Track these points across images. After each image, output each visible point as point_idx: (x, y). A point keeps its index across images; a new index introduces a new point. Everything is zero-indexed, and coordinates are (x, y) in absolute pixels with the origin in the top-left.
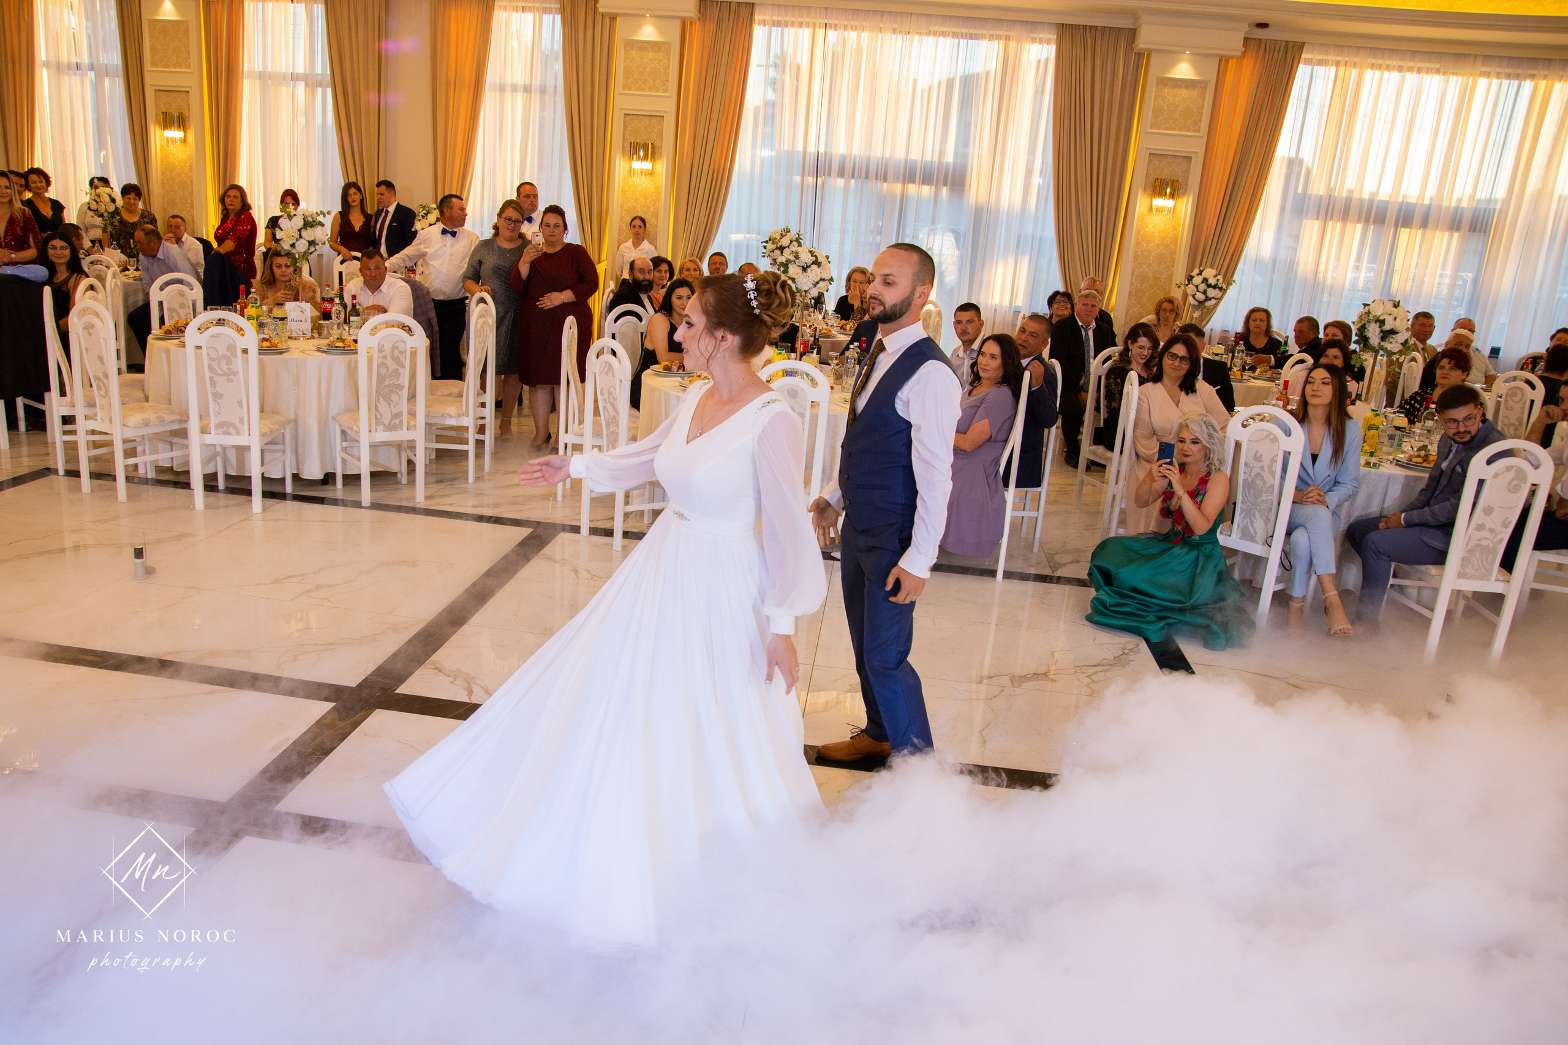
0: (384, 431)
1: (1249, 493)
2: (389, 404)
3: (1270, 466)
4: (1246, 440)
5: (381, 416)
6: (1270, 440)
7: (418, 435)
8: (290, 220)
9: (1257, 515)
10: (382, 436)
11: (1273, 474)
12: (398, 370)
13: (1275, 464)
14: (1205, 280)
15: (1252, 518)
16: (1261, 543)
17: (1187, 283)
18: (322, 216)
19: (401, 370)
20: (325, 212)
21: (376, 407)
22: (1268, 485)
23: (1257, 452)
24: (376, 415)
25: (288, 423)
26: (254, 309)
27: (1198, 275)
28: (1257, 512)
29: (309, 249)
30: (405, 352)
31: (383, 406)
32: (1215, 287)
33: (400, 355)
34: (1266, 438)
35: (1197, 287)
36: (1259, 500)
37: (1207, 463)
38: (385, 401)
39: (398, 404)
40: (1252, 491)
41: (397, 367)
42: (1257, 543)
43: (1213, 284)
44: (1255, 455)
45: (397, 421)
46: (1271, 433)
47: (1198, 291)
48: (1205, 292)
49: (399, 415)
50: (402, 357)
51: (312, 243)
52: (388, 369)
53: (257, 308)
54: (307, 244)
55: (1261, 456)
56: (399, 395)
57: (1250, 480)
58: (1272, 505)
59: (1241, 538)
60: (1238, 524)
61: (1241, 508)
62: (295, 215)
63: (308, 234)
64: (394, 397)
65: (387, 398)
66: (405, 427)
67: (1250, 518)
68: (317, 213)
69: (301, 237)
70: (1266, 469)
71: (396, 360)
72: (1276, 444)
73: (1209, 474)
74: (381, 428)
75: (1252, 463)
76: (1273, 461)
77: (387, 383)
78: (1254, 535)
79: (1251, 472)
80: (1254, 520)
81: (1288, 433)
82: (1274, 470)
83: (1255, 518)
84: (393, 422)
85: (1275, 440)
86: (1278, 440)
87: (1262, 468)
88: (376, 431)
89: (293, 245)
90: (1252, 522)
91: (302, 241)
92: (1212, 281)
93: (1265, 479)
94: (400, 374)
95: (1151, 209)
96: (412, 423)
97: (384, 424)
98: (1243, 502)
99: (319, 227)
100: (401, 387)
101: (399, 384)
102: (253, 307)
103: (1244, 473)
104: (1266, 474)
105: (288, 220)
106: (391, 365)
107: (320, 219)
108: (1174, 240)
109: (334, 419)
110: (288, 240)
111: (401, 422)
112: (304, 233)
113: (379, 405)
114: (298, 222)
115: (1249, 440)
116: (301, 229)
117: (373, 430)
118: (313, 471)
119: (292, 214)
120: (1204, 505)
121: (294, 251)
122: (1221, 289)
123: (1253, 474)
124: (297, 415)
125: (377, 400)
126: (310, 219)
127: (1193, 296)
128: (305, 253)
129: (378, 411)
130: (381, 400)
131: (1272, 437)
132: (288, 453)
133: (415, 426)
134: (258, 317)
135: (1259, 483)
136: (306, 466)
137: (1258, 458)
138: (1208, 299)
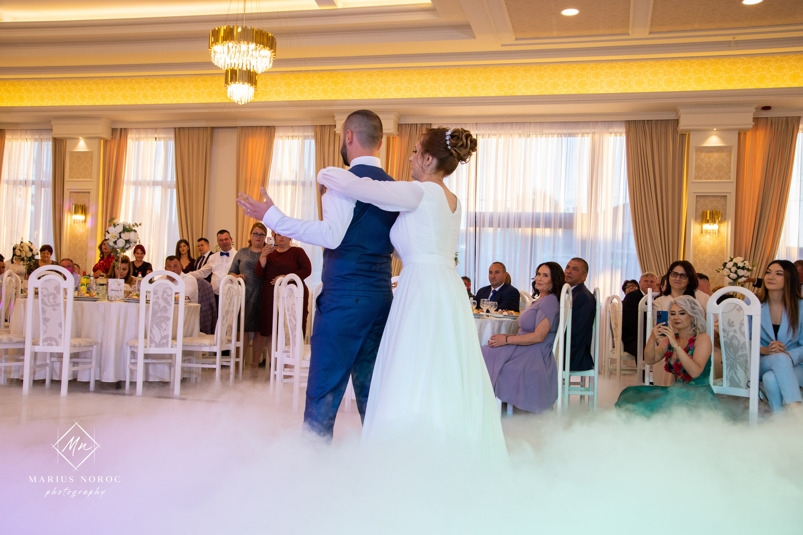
0: (156, 347)
1: (730, 351)
2: (160, 330)
3: (740, 328)
4: (720, 313)
5: (154, 337)
6: (737, 309)
7: (178, 351)
8: (115, 227)
9: (738, 366)
10: (153, 350)
11: (743, 334)
12: (166, 306)
13: (743, 327)
14: (735, 264)
15: (735, 370)
16: (744, 387)
17: (723, 268)
18: (136, 227)
19: (168, 307)
20: (138, 224)
21: (151, 331)
22: (741, 343)
23: (730, 320)
24: (150, 336)
25: (95, 344)
26: (85, 279)
27: (729, 261)
28: (737, 364)
29: (125, 245)
30: (171, 295)
31: (156, 331)
32: (743, 268)
33: (168, 297)
34: (734, 309)
35: (730, 269)
36: (738, 355)
37: (694, 328)
38: (157, 327)
39: (165, 330)
40: (731, 350)
41: (166, 305)
42: (742, 388)
43: (741, 266)
44: (729, 323)
45: (165, 341)
46: (737, 305)
47: (731, 272)
48: (736, 272)
49: (166, 337)
50: (169, 298)
51: (127, 241)
52: (159, 306)
53: (88, 278)
54: (124, 242)
55: (733, 322)
56: (166, 324)
57: (728, 341)
58: (747, 358)
59: (730, 386)
60: (727, 376)
61: (726, 363)
62: (118, 224)
63: (125, 236)
64: (164, 325)
65: (159, 326)
66: (170, 345)
67: (734, 370)
68: (133, 225)
69: (120, 237)
70: (738, 331)
71: (166, 300)
72: (742, 311)
73: (695, 336)
74: (153, 345)
75: (727, 328)
76: (742, 324)
77: (159, 315)
78: (738, 382)
79: (728, 335)
80: (737, 371)
81: (748, 303)
82: (743, 331)
83: (737, 370)
84: (162, 341)
85: (740, 309)
86: (742, 309)
87: (735, 331)
88: (150, 347)
89: (115, 242)
90: (736, 373)
91: (121, 240)
92: (741, 265)
93: (739, 338)
94: (167, 310)
95: (702, 232)
96: (175, 343)
97: (156, 343)
98: (727, 359)
99: (133, 232)
100: (168, 319)
101: (167, 316)
102: (85, 278)
103: (724, 337)
104: (738, 335)
105: (113, 228)
106: (162, 303)
107: (135, 228)
108: (722, 251)
109: (127, 344)
110: (112, 239)
111: (167, 342)
112: (122, 235)
113: (153, 330)
114: (120, 229)
115: (723, 313)
116: (121, 233)
117: (148, 346)
118: (110, 377)
119: (116, 224)
120: (694, 356)
121: (116, 246)
122: (748, 270)
123: (729, 337)
124: (102, 341)
125: (152, 327)
126: (128, 227)
127: (728, 276)
128: (123, 248)
129: (153, 334)
130: (155, 326)
131: (738, 307)
132: (94, 364)
133: (176, 345)
134: (87, 284)
135: (735, 342)
136: (105, 373)
137: (731, 324)
138: (739, 277)
